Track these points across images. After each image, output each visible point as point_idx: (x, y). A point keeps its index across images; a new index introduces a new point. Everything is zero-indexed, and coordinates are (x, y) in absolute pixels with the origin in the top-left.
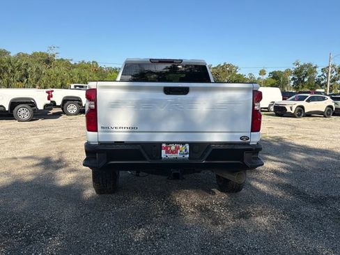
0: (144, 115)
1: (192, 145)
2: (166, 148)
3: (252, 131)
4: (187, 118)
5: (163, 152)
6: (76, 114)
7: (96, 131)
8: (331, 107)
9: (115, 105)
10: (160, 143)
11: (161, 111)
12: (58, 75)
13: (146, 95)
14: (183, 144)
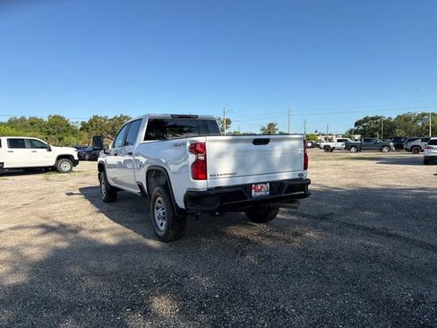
1: (271, 183)
2: (255, 188)
3: (304, 169)
5: (253, 191)
7: (206, 179)
9: (220, 155)
10: (251, 185)
14: (265, 183)
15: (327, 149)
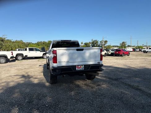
0: (71, 57)
1: (85, 65)
2: (77, 67)
3: (101, 60)
4: (83, 58)
5: (77, 68)
6: (21, 60)
7: (57, 63)
8: (106, 53)
9: (62, 55)
10: (76, 66)
11: (76, 56)
12: (9, 46)
13: (71, 51)
14: (82, 65)
15: (145, 52)
